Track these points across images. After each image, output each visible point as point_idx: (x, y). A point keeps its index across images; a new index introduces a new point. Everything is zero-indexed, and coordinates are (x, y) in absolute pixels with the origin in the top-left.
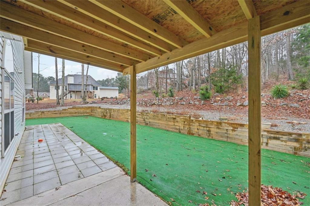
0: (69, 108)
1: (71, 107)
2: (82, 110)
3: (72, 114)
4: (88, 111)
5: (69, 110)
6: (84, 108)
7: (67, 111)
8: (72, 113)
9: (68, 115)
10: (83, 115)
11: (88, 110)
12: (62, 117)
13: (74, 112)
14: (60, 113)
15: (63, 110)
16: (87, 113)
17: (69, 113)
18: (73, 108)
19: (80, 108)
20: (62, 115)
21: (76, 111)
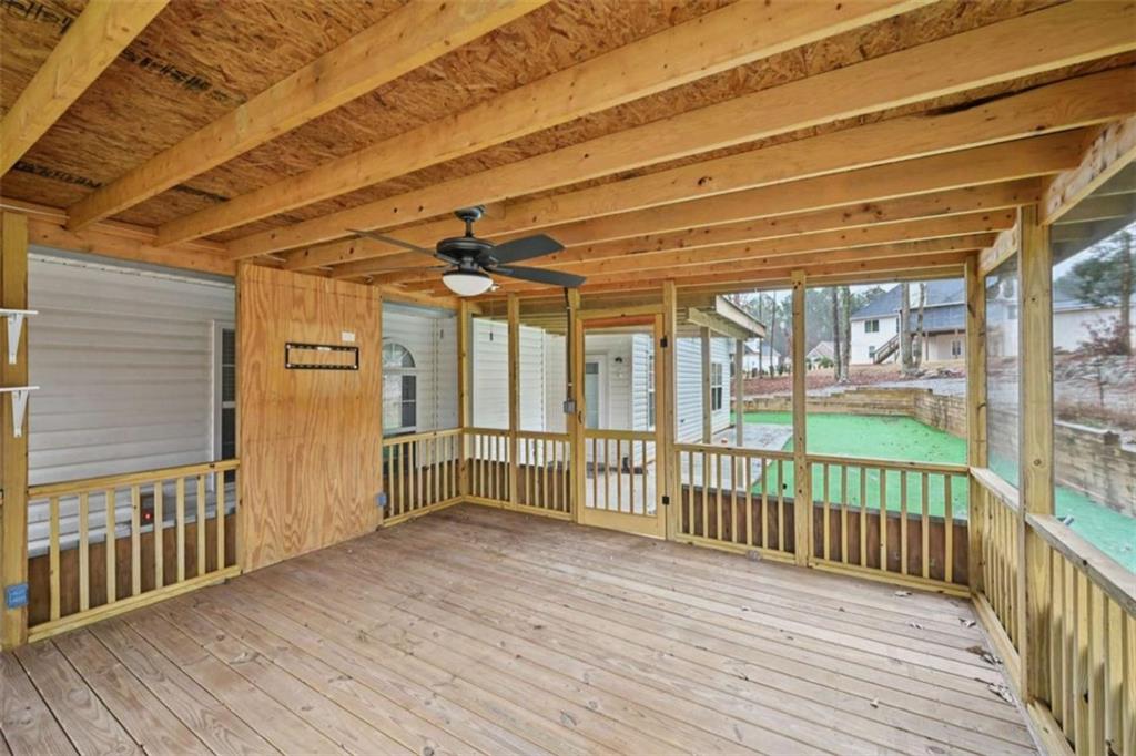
0: (847, 392)
1: (853, 388)
2: (884, 399)
3: (855, 409)
4: (905, 404)
5: (848, 395)
6: (890, 392)
7: (841, 398)
8: (857, 406)
9: (845, 409)
10: (887, 413)
11: (905, 399)
12: (829, 415)
13: (861, 403)
14: (825, 404)
15: (833, 395)
16: (902, 408)
17: (850, 405)
18: (858, 392)
19: (880, 392)
20: (830, 409)
21: (868, 400)
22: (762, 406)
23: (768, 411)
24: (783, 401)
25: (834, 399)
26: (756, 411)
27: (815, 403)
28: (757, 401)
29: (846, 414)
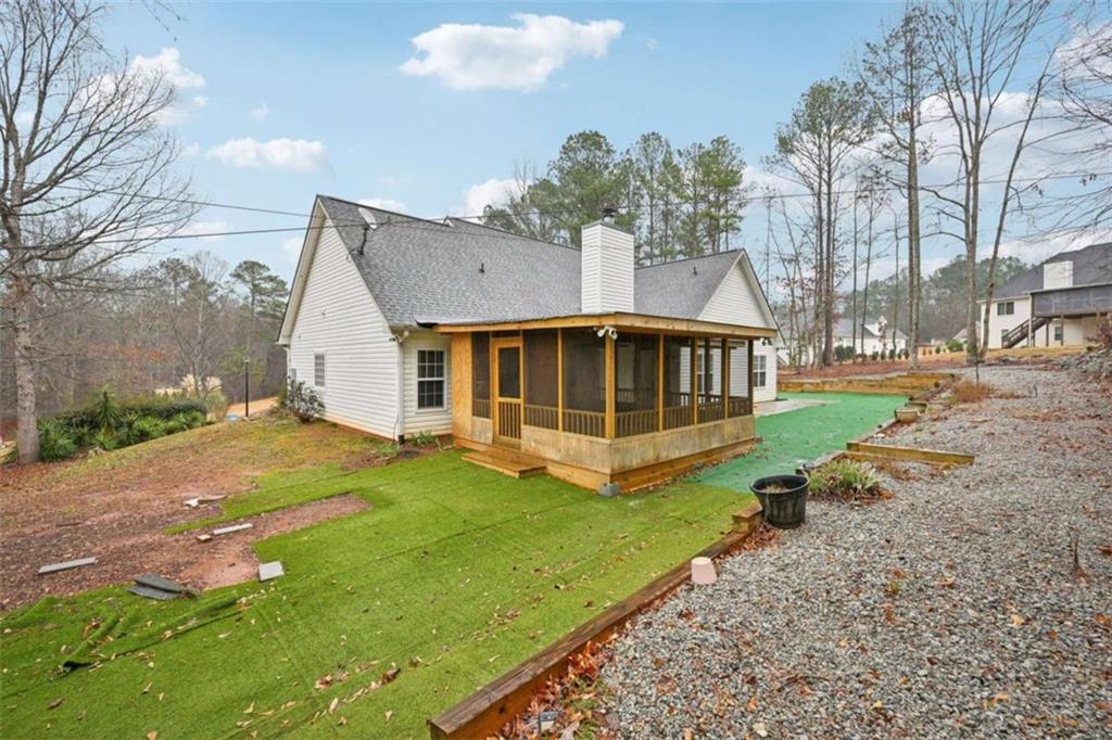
3: (905, 390)
5: (899, 379)
7: (894, 381)
8: (907, 388)
9: (896, 391)
12: (881, 395)
13: (911, 386)
17: (900, 387)
18: (908, 376)
20: (884, 390)
21: (916, 383)
22: (827, 387)
23: (831, 392)
24: (845, 383)
25: (887, 383)
26: (823, 392)
27: (872, 386)
28: (824, 383)
29: (896, 395)
